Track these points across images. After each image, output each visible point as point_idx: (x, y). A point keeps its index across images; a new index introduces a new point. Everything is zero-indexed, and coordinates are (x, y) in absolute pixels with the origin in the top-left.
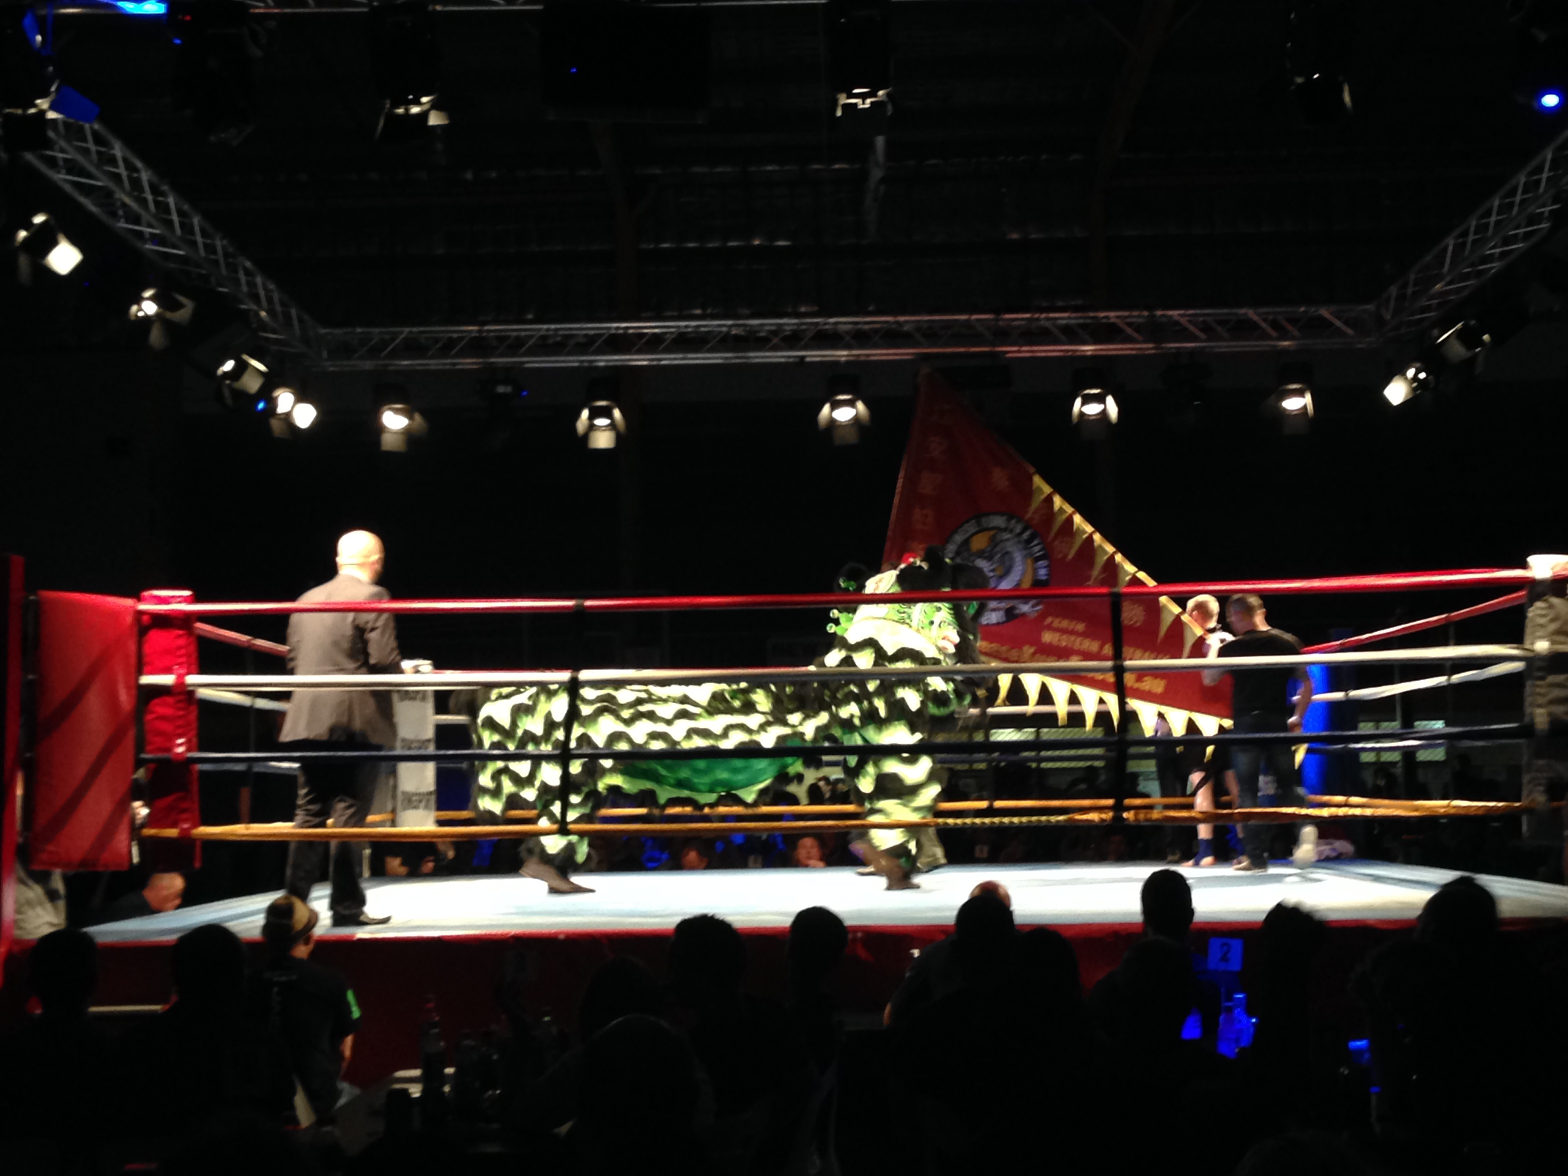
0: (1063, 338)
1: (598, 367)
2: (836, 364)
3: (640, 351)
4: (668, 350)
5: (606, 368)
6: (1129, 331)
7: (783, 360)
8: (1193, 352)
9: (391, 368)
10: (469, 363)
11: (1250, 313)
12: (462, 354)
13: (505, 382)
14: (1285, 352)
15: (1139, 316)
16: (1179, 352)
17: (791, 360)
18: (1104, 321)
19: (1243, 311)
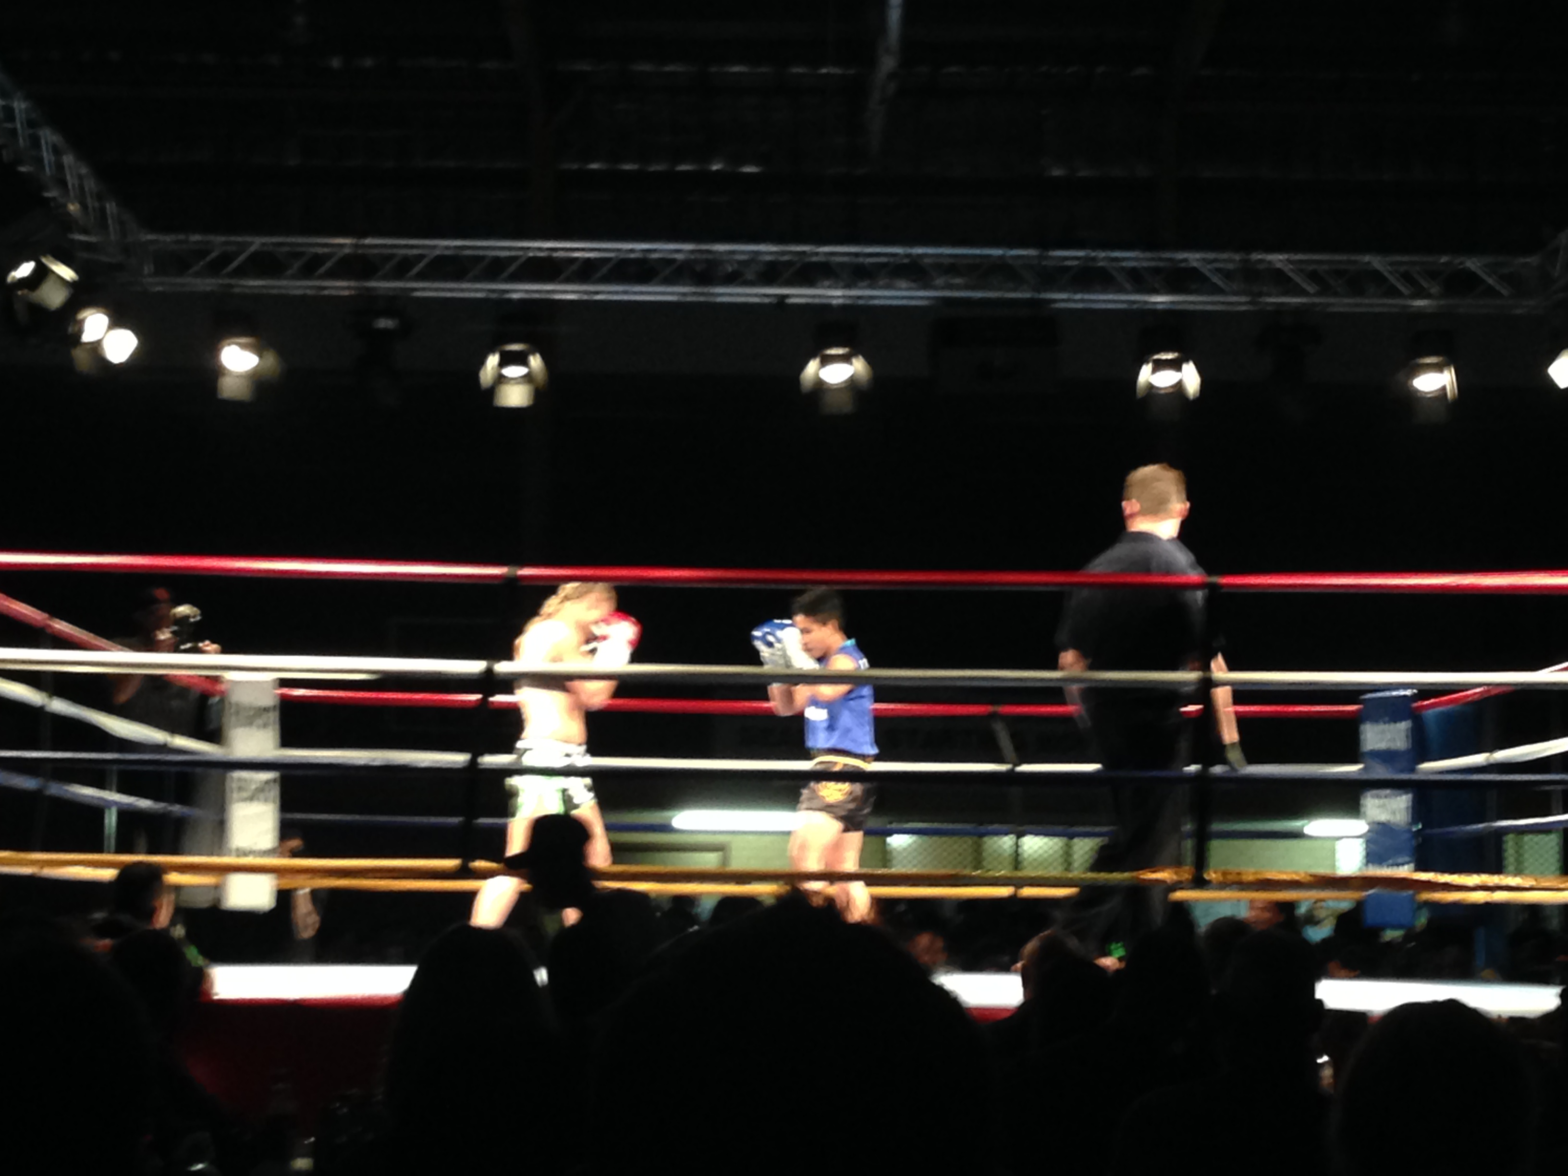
0: (1128, 286)
1: (510, 300)
2: (825, 308)
3: (568, 280)
4: (607, 279)
5: (522, 301)
6: (1216, 279)
7: (756, 300)
8: (1298, 311)
9: (237, 290)
10: (341, 287)
11: (1375, 262)
12: (332, 274)
13: (387, 313)
14: (1420, 315)
15: (1231, 259)
16: (1280, 311)
17: (767, 300)
18: (1183, 265)
19: (1367, 258)
